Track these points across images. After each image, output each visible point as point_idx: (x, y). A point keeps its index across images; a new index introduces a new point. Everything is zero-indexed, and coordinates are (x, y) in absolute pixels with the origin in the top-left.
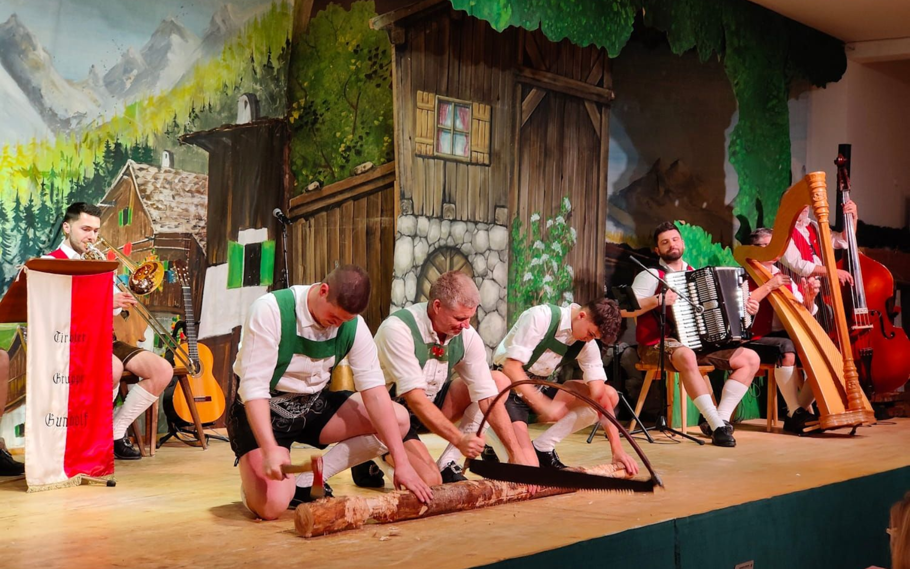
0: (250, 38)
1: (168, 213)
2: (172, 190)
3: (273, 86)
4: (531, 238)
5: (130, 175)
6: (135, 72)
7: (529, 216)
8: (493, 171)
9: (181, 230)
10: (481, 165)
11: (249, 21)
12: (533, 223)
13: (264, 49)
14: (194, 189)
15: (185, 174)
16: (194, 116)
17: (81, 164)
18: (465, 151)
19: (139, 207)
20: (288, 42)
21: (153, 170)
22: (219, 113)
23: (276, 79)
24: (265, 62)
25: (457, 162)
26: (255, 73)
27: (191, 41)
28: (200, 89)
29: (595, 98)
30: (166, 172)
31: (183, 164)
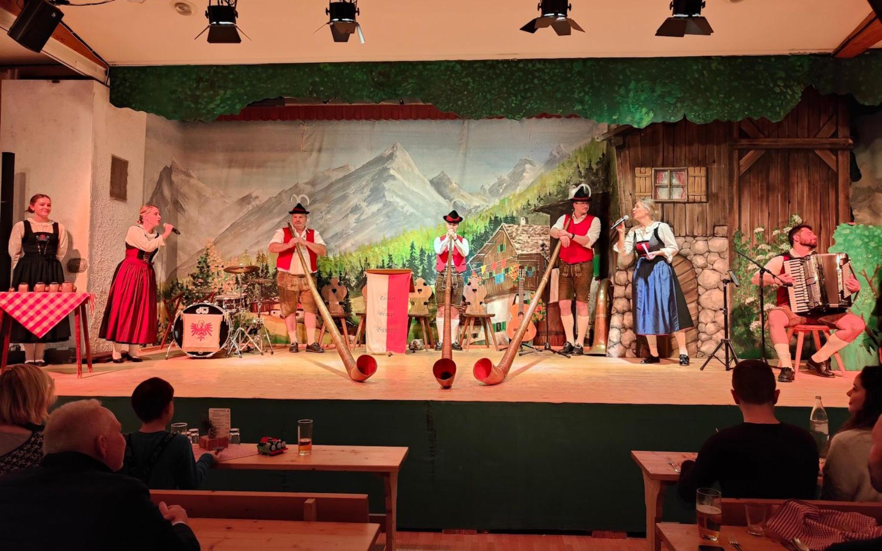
0: (576, 157)
1: (526, 245)
2: (528, 234)
3: (593, 178)
4: (755, 242)
5: (503, 230)
6: (505, 185)
7: (752, 228)
8: (711, 206)
9: (534, 252)
10: (698, 203)
11: (575, 150)
12: (756, 233)
13: (586, 161)
14: (541, 233)
15: (535, 226)
16: (540, 199)
17: (478, 227)
18: (682, 196)
19: (509, 243)
20: (603, 154)
21: (516, 226)
22: (556, 196)
23: (596, 174)
24: (587, 167)
25: (675, 203)
26: (581, 173)
27: (537, 166)
28: (544, 186)
29: (828, 146)
30: (523, 226)
31: (534, 222)
